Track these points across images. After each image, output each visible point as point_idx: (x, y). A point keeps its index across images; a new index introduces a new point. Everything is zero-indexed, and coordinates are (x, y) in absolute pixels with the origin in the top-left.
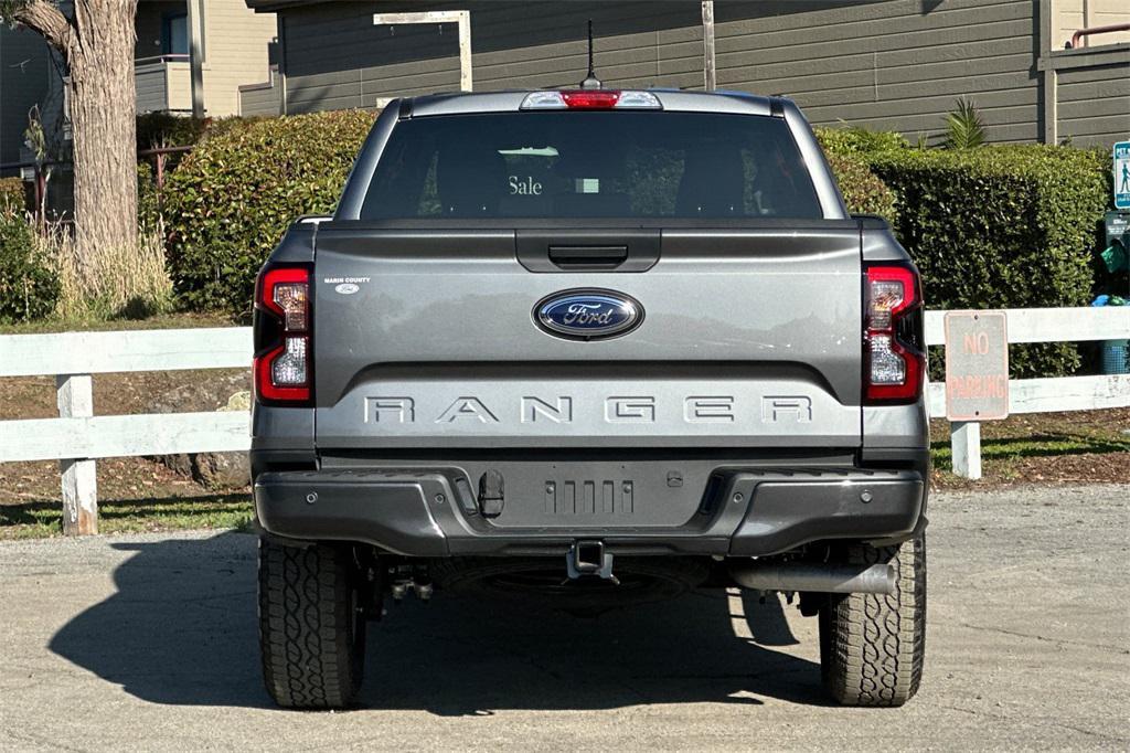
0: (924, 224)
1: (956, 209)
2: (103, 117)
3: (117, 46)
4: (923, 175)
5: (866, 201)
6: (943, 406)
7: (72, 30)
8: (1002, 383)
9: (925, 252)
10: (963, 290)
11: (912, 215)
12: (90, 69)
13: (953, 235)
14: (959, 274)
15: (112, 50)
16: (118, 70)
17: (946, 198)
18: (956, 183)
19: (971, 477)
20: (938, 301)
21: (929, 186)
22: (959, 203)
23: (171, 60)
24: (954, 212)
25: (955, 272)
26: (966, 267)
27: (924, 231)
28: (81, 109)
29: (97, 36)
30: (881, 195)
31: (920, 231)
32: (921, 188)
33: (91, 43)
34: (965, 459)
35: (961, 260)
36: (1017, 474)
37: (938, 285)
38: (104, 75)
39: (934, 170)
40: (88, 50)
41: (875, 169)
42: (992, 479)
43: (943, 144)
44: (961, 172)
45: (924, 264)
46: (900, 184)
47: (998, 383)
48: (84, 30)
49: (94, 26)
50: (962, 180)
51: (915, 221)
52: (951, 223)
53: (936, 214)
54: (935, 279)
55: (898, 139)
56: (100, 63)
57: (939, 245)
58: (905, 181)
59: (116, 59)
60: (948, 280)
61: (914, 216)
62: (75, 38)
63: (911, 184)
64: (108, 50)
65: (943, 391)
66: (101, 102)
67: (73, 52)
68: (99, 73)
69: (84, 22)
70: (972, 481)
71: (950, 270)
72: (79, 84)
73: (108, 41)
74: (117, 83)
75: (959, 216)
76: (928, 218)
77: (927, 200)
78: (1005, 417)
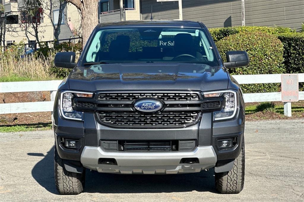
0: (292, 52)
1: (300, 48)
2: (90, 26)
3: (93, 8)
4: (291, 39)
5: (275, 46)
6: (281, 98)
7: (82, 4)
8: (297, 92)
9: (292, 59)
10: (302, 69)
11: (289, 49)
12: (87, 14)
13: (299, 54)
14: (301, 64)
15: (92, 9)
16: (93, 14)
17: (297, 45)
18: (300, 41)
19: (288, 116)
20: (296, 72)
21: (293, 42)
22: (301, 46)
23: (127, 10)
24: (299, 48)
25: (300, 64)
26: (302, 63)
27: (292, 53)
28: (84, 24)
29: (88, 6)
30: (279, 44)
31: (291, 54)
32: (291, 43)
33: (87, 7)
34: (287, 112)
35: (301, 61)
36: (301, 115)
37: (296, 67)
38: (90, 15)
39: (294, 38)
40: (86, 9)
41: (279, 38)
42: (294, 116)
43: (301, 31)
44: (301, 38)
45: (292, 62)
46: (286, 41)
47: (296, 92)
48: (85, 4)
49: (87, 3)
50: (301, 40)
51: (290, 51)
52: (299, 51)
53: (295, 49)
54: (295, 66)
55: (290, 30)
56: (89, 12)
57: (296, 57)
58: (287, 41)
59: (93, 11)
60: (298, 66)
61: (290, 50)
62: (83, 6)
63: (289, 42)
64: (91, 9)
65: (281, 94)
66: (89, 22)
67: (82, 10)
68: (89, 15)
69: (85, 2)
70: (289, 117)
71: (298, 63)
72: (84, 18)
73: (91, 7)
74: (93, 17)
75: (301, 50)
76: (293, 50)
77: (292, 45)
78: (298, 101)
